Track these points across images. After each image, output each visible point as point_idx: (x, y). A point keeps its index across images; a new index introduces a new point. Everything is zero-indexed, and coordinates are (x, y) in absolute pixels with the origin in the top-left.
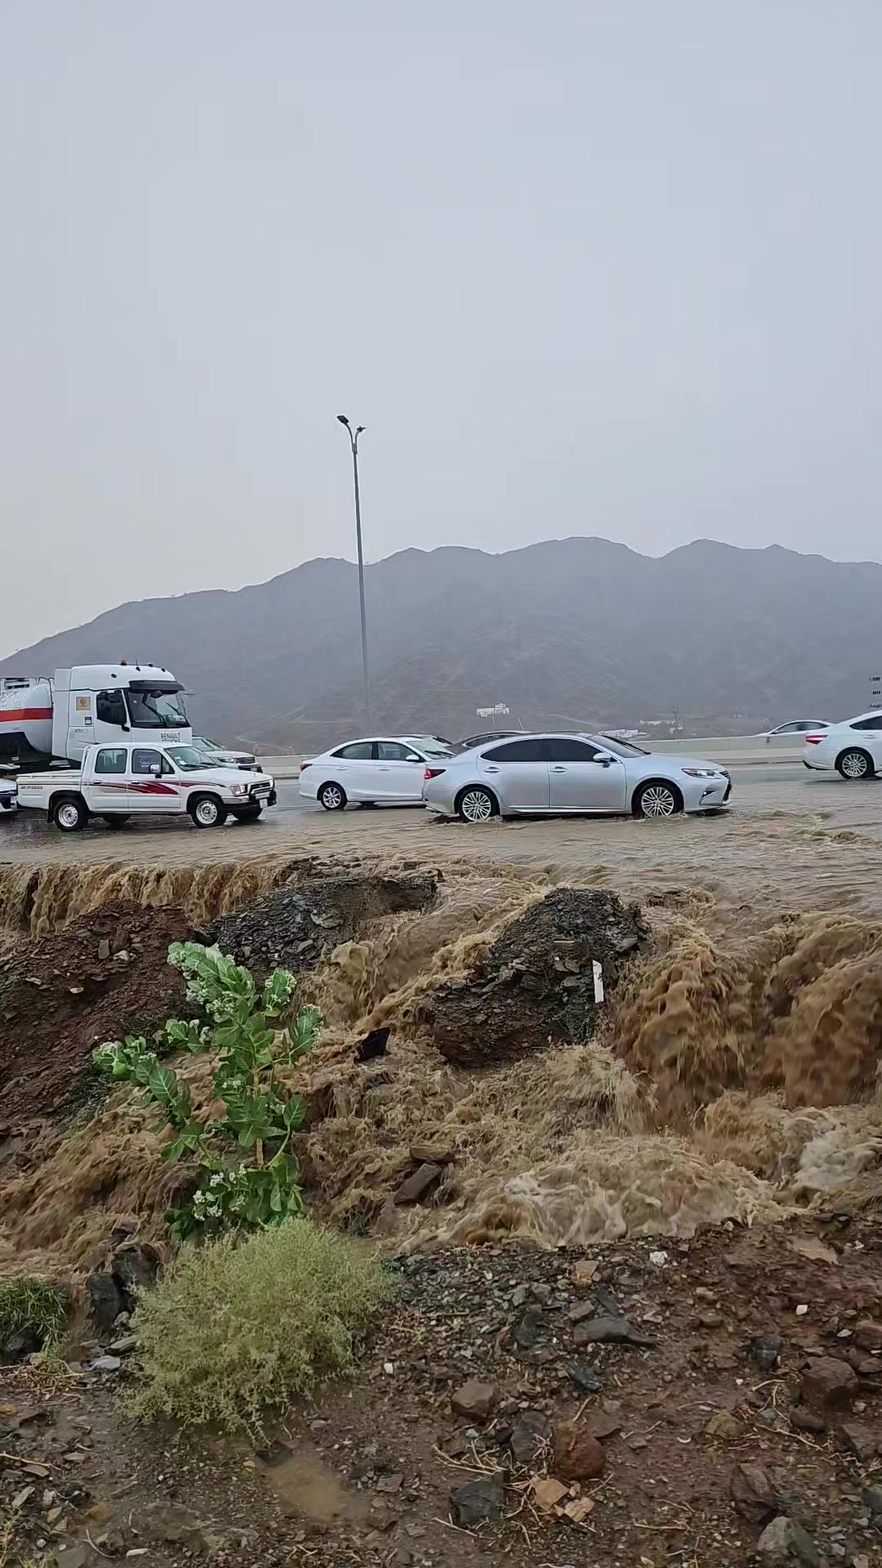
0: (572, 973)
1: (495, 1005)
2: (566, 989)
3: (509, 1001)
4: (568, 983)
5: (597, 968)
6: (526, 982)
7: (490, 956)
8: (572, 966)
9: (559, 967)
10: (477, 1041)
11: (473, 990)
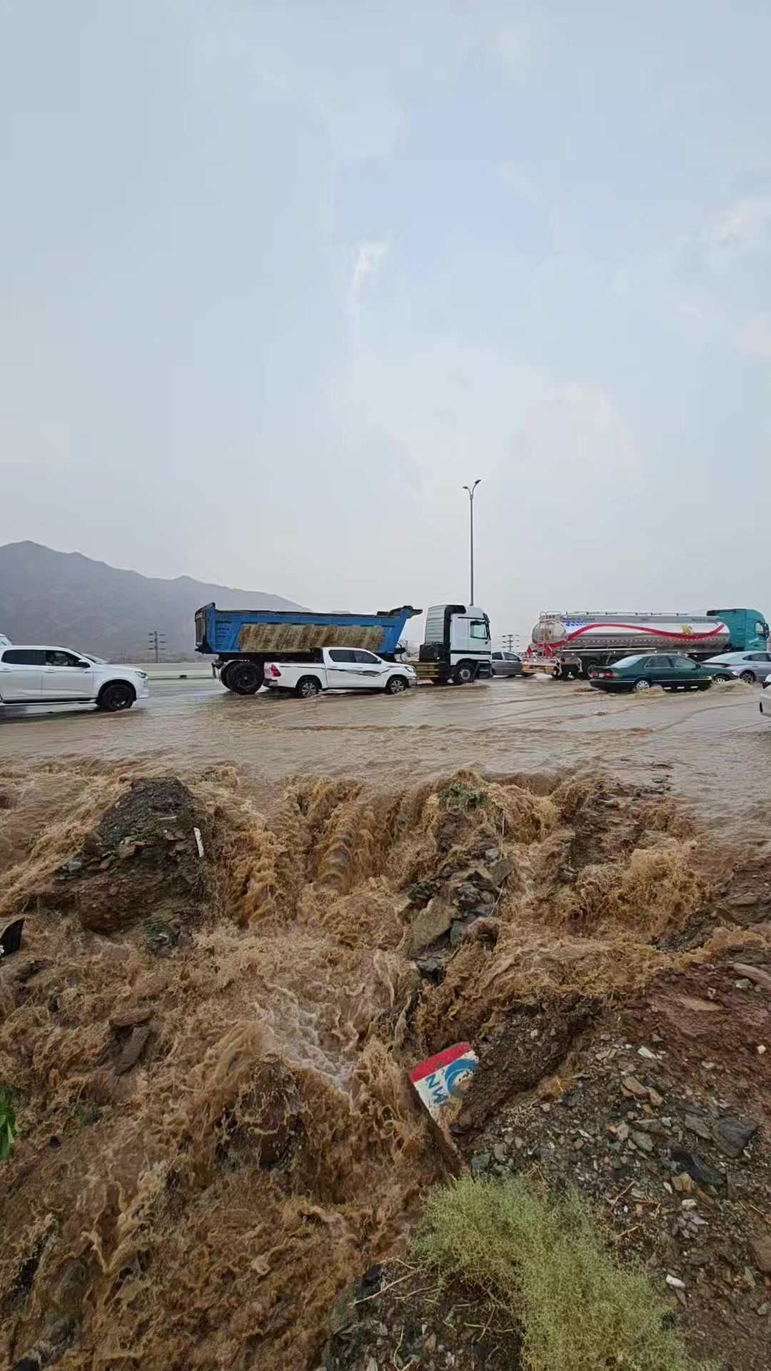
0: (181, 840)
1: (122, 876)
2: (179, 853)
3: (133, 871)
4: (179, 847)
5: (198, 833)
6: (146, 853)
7: (100, 838)
8: (180, 834)
9: (170, 837)
10: (115, 909)
11: (90, 868)
